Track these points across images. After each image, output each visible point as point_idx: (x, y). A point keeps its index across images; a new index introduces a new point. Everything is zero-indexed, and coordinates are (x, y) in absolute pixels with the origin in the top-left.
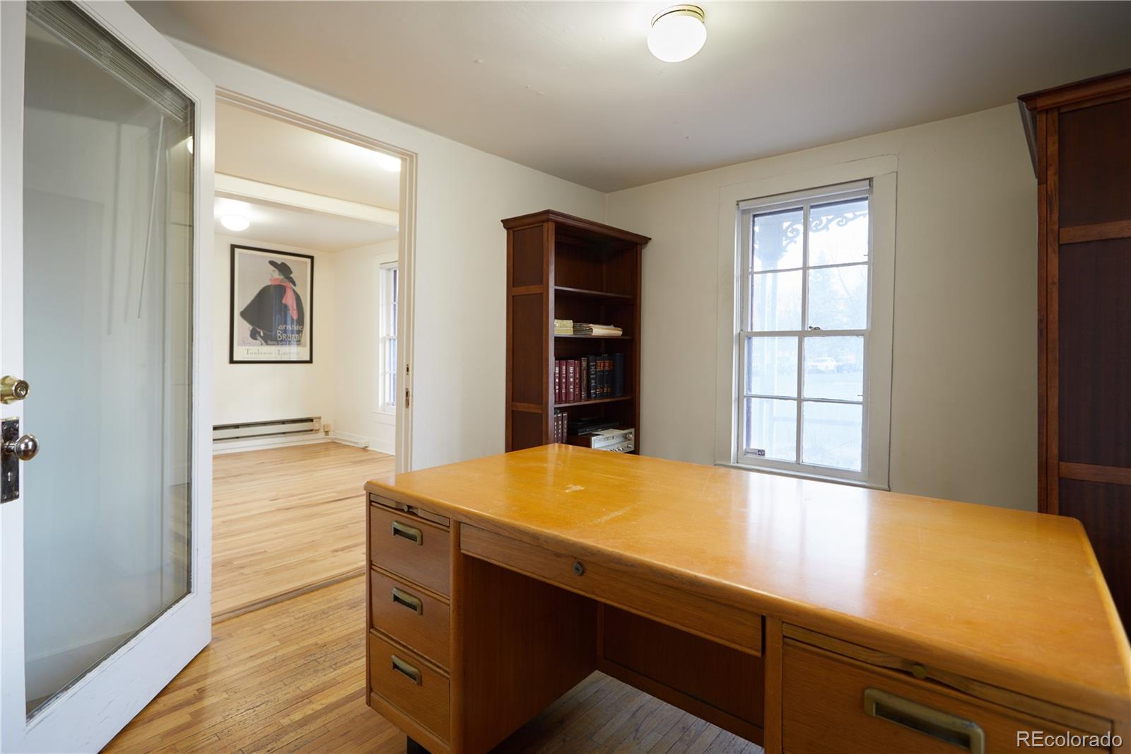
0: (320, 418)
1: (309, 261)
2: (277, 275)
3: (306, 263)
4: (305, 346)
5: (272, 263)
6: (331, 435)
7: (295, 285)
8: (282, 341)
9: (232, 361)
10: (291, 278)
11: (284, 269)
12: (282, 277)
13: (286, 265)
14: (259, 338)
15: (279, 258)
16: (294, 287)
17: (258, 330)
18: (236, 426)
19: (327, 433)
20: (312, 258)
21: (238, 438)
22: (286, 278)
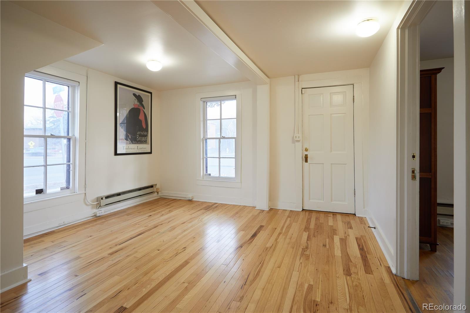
0: (156, 185)
1: (150, 95)
2: (136, 102)
3: (149, 96)
4: (149, 144)
5: (134, 95)
6: (160, 194)
7: (144, 109)
8: (139, 141)
9: (116, 154)
10: (143, 104)
11: (139, 98)
12: (139, 103)
13: (140, 96)
14: (129, 140)
15: (138, 92)
16: (143, 109)
17: (129, 135)
18: (119, 194)
19: (158, 192)
20: (151, 93)
21: (120, 201)
22: (141, 104)
